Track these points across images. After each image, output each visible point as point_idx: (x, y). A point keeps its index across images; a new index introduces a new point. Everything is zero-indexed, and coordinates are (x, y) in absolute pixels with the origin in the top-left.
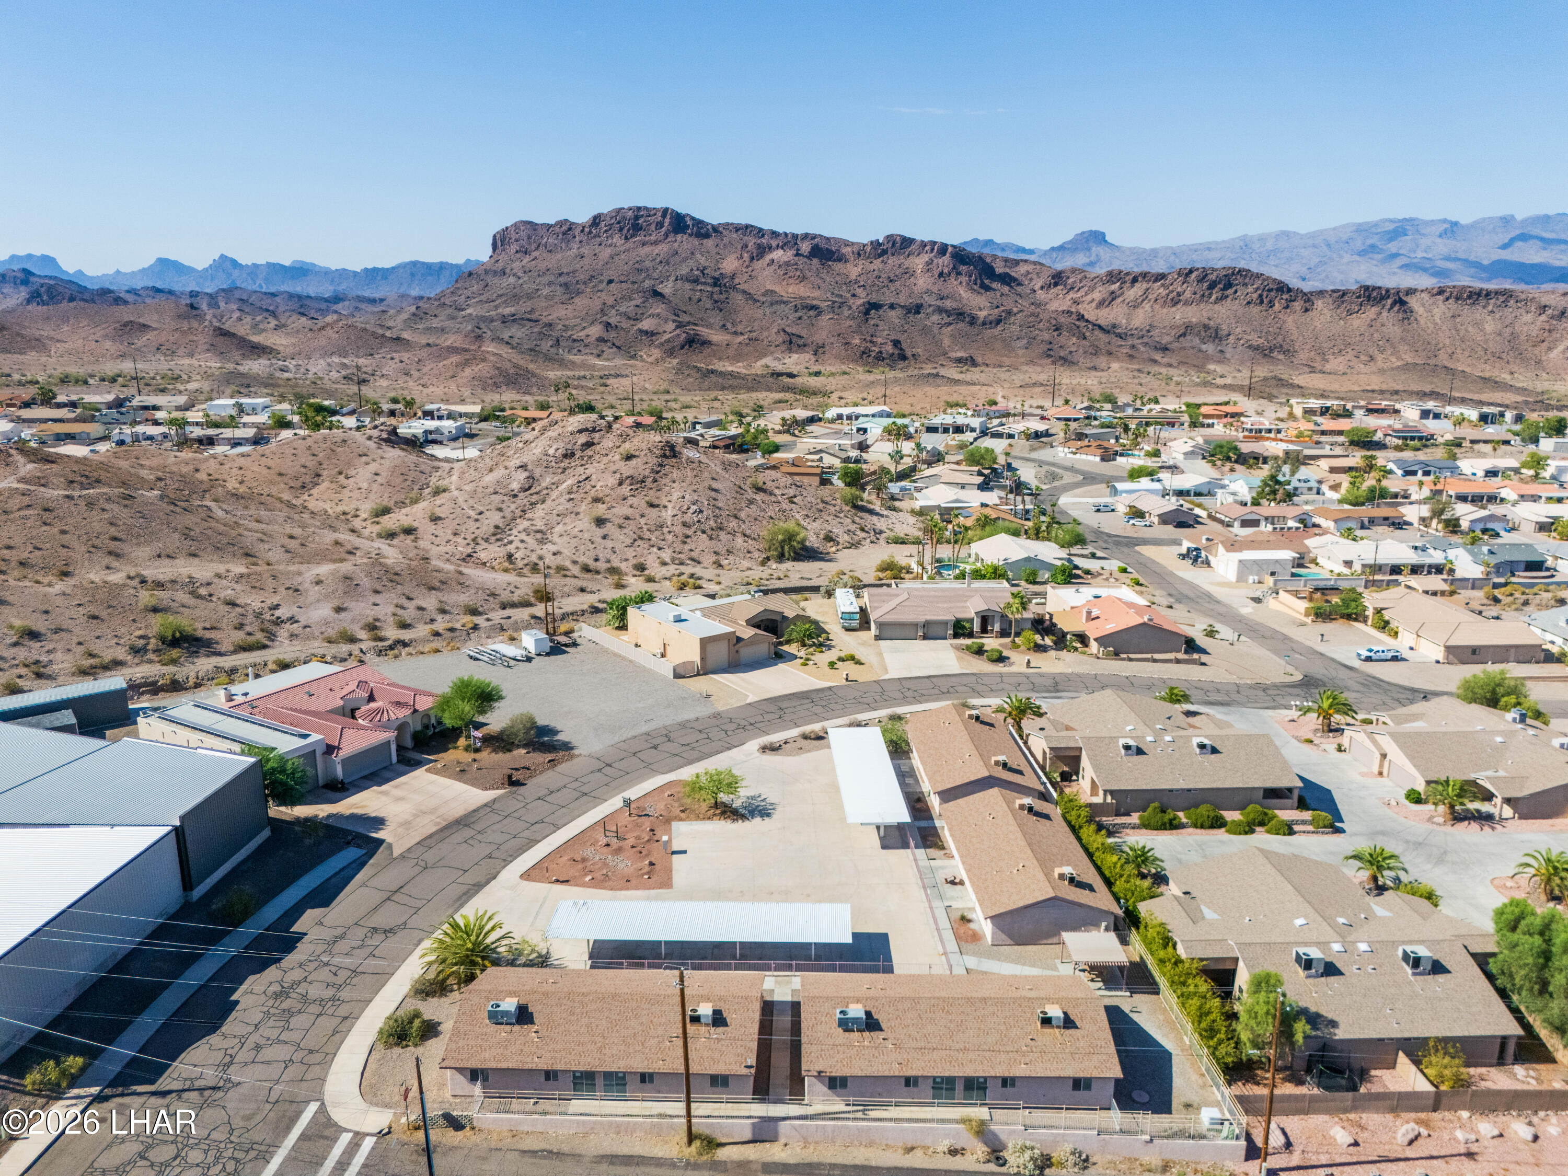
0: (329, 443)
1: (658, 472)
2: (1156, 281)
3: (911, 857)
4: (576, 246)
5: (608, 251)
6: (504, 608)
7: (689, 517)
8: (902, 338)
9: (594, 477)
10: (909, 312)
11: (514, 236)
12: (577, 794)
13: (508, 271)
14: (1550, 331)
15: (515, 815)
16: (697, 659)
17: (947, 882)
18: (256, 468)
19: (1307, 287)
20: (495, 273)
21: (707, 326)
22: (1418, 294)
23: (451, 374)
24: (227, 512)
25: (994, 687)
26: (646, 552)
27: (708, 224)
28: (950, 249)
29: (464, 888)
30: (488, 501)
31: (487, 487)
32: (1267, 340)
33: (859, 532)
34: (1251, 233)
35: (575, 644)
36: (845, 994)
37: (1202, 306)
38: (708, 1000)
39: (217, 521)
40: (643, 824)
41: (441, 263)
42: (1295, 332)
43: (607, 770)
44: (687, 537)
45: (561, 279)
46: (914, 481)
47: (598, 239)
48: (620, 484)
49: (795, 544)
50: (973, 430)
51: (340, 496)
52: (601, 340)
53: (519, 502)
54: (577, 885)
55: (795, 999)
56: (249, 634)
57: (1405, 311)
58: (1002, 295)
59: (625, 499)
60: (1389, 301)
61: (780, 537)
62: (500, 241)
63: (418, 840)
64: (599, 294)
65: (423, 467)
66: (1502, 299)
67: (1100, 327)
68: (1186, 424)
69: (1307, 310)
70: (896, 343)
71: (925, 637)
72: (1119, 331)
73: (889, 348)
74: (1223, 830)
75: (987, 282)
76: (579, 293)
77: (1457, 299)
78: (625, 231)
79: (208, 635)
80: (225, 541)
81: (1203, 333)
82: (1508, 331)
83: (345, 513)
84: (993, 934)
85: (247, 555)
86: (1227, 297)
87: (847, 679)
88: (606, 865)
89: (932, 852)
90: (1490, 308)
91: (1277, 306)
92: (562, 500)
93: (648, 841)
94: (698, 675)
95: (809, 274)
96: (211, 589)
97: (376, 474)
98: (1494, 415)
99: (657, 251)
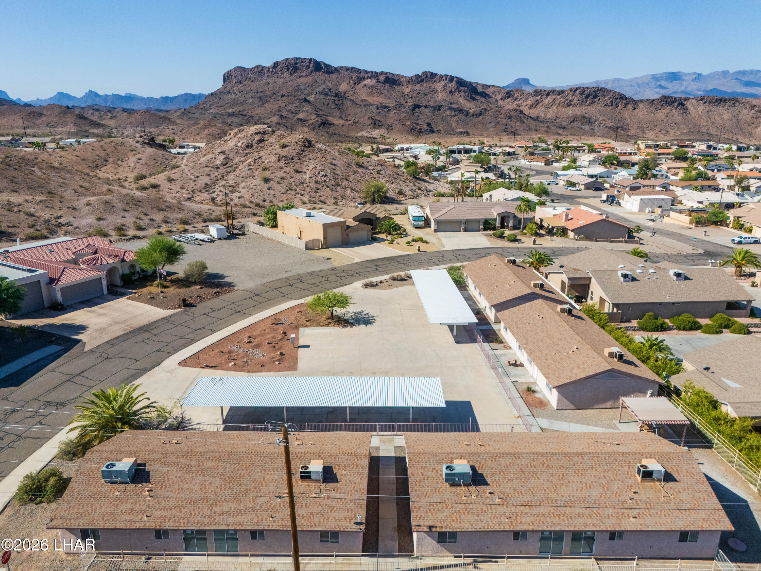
0: (113, 144)
1: (301, 154)
2: (559, 94)
3: (479, 348)
4: (265, 79)
5: (281, 81)
6: (205, 222)
7: (319, 178)
8: (432, 122)
9: (264, 157)
10: (435, 110)
11: (234, 74)
12: (232, 312)
13: (231, 91)
14: (756, 118)
15: (185, 324)
16: (321, 238)
17: (510, 364)
18: (70, 157)
19: (635, 98)
20: (225, 93)
21: (332, 117)
22: (690, 100)
23: (198, 132)
24: (44, 173)
25: (514, 254)
26: (293, 197)
27: (332, 67)
28: (455, 79)
29: (133, 372)
30: (202, 170)
31: (202, 164)
32: (615, 123)
33: (417, 191)
34: (600, 80)
35: (244, 234)
36: (448, 450)
37: (582, 107)
38: (319, 457)
39: (36, 176)
40: (278, 329)
41: (200, 94)
42: (629, 119)
43: (256, 298)
44: (318, 189)
45: (258, 95)
46: (446, 171)
47: (277, 75)
48: (279, 160)
49: (381, 193)
50: (474, 152)
51: (117, 171)
52: (278, 123)
53: (220, 171)
54: (222, 369)
55: (398, 455)
56: (38, 230)
57: (684, 109)
58: (481, 102)
59: (281, 168)
60: (676, 104)
61: (373, 189)
62: (227, 77)
63: (107, 340)
64: (277, 102)
65: (167, 157)
66: (732, 102)
67: (531, 117)
68: (587, 151)
69: (635, 109)
70: (429, 124)
71: (466, 230)
72: (541, 120)
73: (425, 127)
74: (700, 331)
75: (474, 96)
76: (267, 102)
77: (710, 102)
78: (290, 70)
79: (10, 230)
80: (36, 185)
81: (583, 120)
82: (735, 119)
83: (119, 179)
84: (559, 400)
85: (50, 193)
86: (595, 102)
87: (419, 250)
88: (247, 355)
89: (494, 345)
90: (726, 107)
91: (620, 107)
92: (245, 169)
93: (281, 339)
94: (322, 248)
95: (384, 91)
96: (20, 208)
97: (139, 159)
98: (744, 148)
99: (306, 81)
